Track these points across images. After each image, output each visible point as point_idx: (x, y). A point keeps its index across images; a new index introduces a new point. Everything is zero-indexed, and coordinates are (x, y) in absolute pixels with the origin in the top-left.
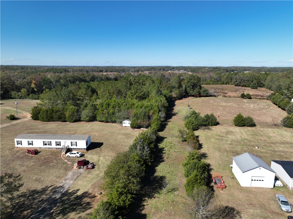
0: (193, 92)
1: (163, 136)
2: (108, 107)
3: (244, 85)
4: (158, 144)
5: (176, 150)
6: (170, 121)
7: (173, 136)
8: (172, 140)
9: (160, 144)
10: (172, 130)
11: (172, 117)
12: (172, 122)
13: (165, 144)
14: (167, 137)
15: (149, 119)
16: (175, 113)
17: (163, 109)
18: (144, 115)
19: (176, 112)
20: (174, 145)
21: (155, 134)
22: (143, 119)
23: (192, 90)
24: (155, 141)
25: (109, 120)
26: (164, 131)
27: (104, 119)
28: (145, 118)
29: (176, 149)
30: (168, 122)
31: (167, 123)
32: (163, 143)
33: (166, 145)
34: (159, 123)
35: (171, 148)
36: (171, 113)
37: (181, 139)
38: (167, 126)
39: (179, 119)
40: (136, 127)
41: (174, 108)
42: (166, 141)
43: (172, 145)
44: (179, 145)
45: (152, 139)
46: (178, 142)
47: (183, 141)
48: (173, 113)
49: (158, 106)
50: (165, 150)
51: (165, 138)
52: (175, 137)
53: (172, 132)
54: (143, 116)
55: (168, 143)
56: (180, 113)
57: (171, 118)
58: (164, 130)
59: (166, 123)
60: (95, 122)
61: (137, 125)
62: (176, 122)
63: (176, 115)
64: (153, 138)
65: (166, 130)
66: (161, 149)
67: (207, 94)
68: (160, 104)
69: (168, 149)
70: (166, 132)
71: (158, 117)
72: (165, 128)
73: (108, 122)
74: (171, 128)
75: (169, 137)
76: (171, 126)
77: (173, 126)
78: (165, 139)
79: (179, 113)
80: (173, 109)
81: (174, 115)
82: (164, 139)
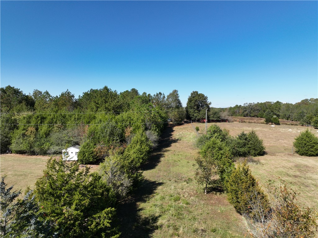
0: (198, 114)
1: (154, 180)
2: (41, 123)
3: (255, 115)
4: (138, 203)
5: (196, 225)
6: (168, 150)
7: (178, 179)
8: (180, 191)
9: (145, 201)
10: (173, 166)
11: (172, 144)
12: (171, 152)
13: (159, 203)
14: (165, 181)
15: (121, 141)
16: (175, 139)
17: (154, 127)
18: (112, 134)
19: (177, 138)
20: (187, 204)
21: (128, 173)
22: (108, 141)
23: (196, 111)
24: (128, 194)
25: (36, 149)
26: (157, 168)
27: (23, 147)
28: (113, 140)
29: (195, 219)
30: (164, 151)
31: (162, 153)
32: (153, 199)
33: (161, 207)
34: (144, 150)
35: (179, 215)
36: (169, 139)
37: (205, 185)
38: (162, 159)
39: (185, 148)
40: (91, 160)
41: (172, 133)
42: (161, 194)
43: (181, 204)
44: (202, 202)
45: (118, 187)
46: (197, 195)
47: (208, 192)
48: (171, 139)
49: (143, 121)
50: (161, 226)
51: (160, 184)
52: (185, 181)
53: (174, 170)
54: (109, 136)
55: (167, 198)
56: (184, 139)
57: (168, 145)
58: (157, 165)
59: (160, 153)
60: (9, 154)
61: (93, 157)
62: (179, 152)
63: (178, 141)
64: (122, 185)
65: (160, 166)
66: (146, 222)
67: (219, 117)
68: (147, 117)
69: (171, 222)
70: (160, 170)
71: (143, 139)
72: (159, 161)
73: (33, 153)
74: (170, 161)
75: (169, 182)
76: (170, 158)
77: (175, 158)
78: (160, 188)
79: (182, 139)
80: (172, 135)
81: (175, 141)
82: (155, 188)
